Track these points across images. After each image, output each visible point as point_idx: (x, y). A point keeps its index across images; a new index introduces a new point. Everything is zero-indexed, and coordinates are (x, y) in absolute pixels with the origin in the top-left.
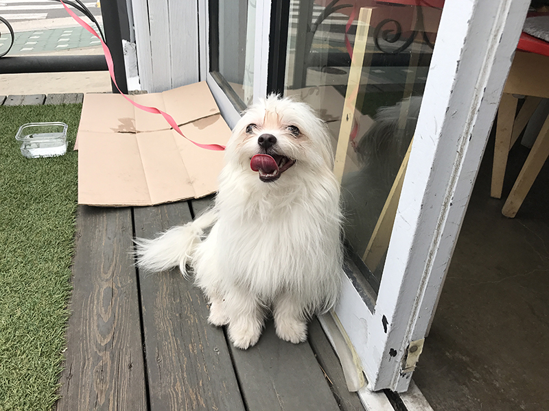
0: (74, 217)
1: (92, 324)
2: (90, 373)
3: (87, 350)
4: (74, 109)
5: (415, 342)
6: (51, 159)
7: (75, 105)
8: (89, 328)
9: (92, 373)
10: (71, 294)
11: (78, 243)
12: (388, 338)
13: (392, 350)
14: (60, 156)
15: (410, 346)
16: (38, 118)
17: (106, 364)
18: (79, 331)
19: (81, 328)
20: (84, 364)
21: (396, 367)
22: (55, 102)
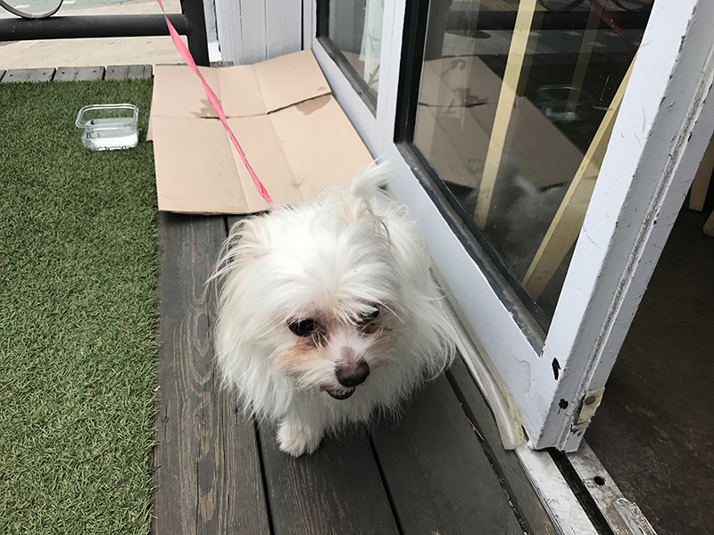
0: (153, 226)
1: (186, 359)
2: (189, 417)
3: (183, 390)
4: (142, 86)
5: (593, 392)
6: (120, 152)
7: (143, 81)
8: (184, 364)
9: (191, 417)
10: (159, 323)
11: (162, 259)
12: (559, 385)
13: (562, 400)
14: (130, 149)
15: (586, 397)
16: (98, 98)
17: (208, 407)
18: (172, 367)
19: (174, 363)
20: (181, 406)
21: (566, 421)
22: (119, 77)
